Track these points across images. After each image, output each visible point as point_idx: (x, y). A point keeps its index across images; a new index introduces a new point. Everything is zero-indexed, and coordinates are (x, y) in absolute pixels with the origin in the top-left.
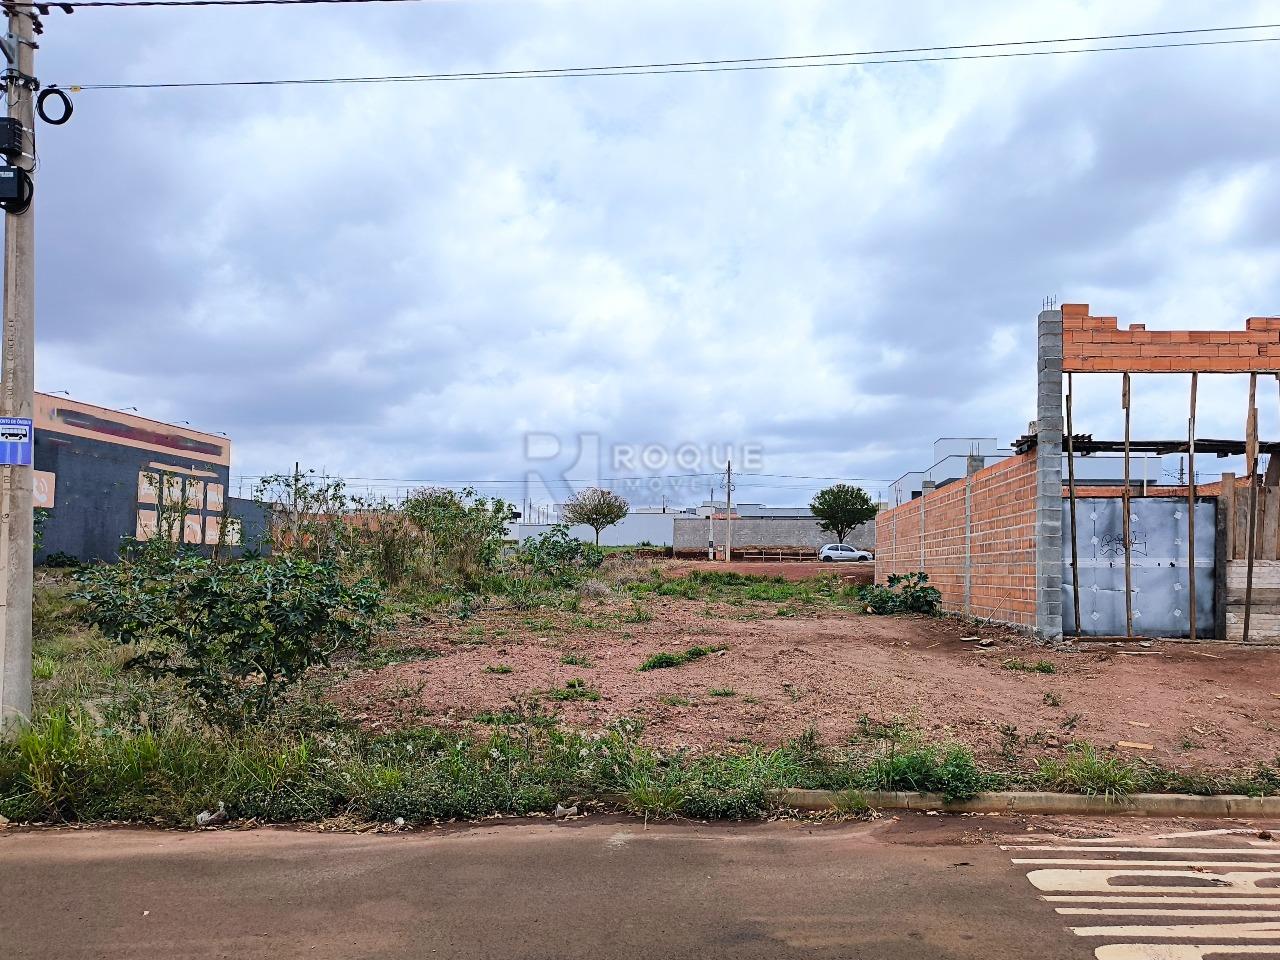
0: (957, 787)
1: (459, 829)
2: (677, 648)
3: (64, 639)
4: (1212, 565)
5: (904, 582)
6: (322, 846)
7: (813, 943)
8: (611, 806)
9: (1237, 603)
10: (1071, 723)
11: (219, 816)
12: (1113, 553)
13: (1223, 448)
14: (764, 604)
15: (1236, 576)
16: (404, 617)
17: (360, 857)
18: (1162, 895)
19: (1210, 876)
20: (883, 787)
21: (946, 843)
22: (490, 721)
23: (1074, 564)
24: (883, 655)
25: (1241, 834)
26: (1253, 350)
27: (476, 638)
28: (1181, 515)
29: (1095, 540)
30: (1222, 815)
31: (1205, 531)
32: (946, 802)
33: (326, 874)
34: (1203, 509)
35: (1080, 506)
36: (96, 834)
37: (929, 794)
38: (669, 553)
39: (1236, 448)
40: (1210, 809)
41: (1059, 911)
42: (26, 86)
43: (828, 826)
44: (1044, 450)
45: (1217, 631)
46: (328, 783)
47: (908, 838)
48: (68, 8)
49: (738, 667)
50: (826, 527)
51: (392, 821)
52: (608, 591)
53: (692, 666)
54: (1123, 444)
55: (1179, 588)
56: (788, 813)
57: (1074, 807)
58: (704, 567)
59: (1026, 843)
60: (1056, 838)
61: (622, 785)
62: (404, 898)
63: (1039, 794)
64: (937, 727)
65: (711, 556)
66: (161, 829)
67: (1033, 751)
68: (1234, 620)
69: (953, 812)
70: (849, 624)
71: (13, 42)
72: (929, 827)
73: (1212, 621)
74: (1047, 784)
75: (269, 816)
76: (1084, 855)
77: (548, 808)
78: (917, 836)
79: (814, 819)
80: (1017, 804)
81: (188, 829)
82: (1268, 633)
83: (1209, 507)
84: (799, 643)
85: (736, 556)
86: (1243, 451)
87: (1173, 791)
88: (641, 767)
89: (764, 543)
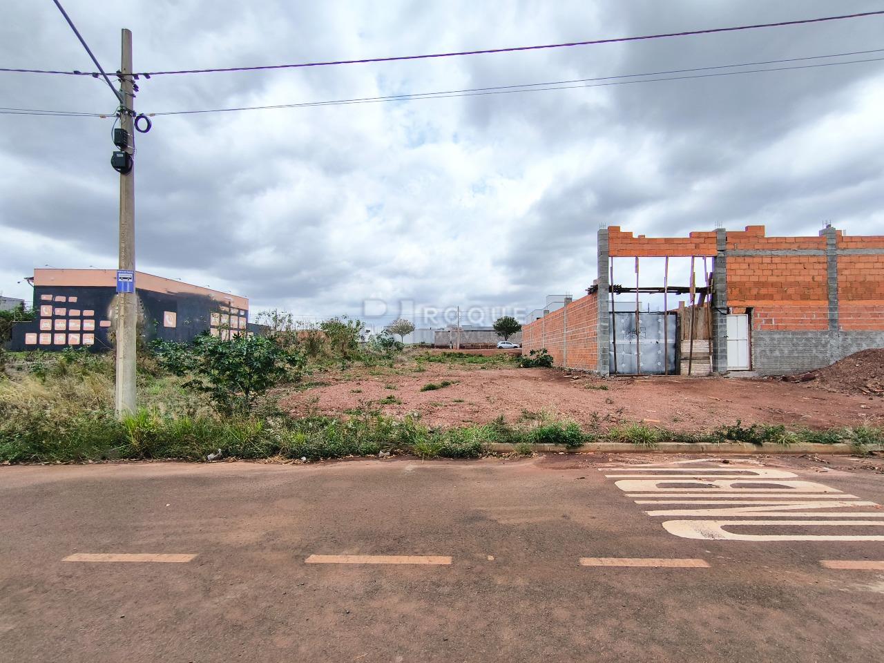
0: (573, 441)
1: (332, 462)
2: (437, 382)
3: (167, 378)
4: (674, 343)
5: (537, 353)
6: (265, 470)
7: (512, 521)
8: (406, 452)
9: (685, 359)
10: (620, 411)
11: (219, 455)
12: (631, 338)
13: (680, 290)
14: (475, 364)
15: (685, 348)
16: (317, 370)
17: (281, 476)
18: (686, 493)
19: (707, 483)
20: (537, 442)
21: (571, 468)
22: (351, 413)
23: (614, 343)
24: (530, 384)
25: (713, 461)
26: (693, 246)
27: (347, 378)
28: (661, 320)
29: (623, 332)
30: (699, 452)
31: (672, 327)
32: (568, 448)
33: (262, 485)
34: (671, 318)
35: (617, 316)
36: (159, 464)
37: (560, 444)
38: (433, 346)
39: (685, 290)
40: (694, 449)
41: (637, 502)
42: (129, 114)
43: (512, 460)
44: (601, 291)
45: (676, 371)
46: (271, 441)
47: (552, 465)
48: (147, 76)
49: (465, 389)
50: (499, 335)
51: (300, 458)
52: (406, 360)
53: (444, 389)
54: (636, 289)
55: (661, 352)
56: (492, 454)
57: (629, 449)
58: (448, 351)
59: (609, 467)
60: (624, 464)
61: (411, 442)
62: (300, 497)
63: (611, 443)
64: (559, 414)
65: (451, 347)
66: (190, 462)
67: (605, 424)
68: (684, 367)
69: (571, 453)
70: (513, 371)
71: (123, 94)
72: (562, 460)
73: (674, 367)
74: (615, 439)
75: (243, 456)
76: (640, 473)
77: (376, 453)
78: (557, 464)
79: (505, 457)
80: (602, 449)
81: (203, 462)
82: (699, 372)
83: (673, 317)
84: (492, 379)
85: (462, 347)
86: (689, 292)
87: (674, 441)
88: (421, 433)
89: (473, 341)
